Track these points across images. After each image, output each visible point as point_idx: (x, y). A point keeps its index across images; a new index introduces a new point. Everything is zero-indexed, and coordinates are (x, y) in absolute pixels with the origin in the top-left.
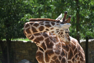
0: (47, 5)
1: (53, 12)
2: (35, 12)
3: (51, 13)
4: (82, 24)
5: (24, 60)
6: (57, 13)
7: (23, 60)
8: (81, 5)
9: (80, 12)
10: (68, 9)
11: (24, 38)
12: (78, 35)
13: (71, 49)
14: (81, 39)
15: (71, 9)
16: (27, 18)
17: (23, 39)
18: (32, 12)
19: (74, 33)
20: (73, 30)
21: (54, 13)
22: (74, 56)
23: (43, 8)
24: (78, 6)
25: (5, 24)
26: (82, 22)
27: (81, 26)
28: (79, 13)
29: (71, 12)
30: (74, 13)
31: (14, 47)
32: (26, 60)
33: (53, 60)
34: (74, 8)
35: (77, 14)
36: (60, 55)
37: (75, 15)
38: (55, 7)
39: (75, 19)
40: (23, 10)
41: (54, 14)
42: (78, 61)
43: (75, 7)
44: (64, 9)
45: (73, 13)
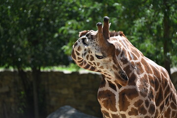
0: (108, 4)
1: (119, 16)
2: (85, 17)
3: (115, 19)
4: (174, 38)
5: (66, 106)
6: (127, 17)
7: (63, 108)
8: (173, 3)
9: (171, 15)
10: (148, 11)
11: (64, 66)
12: (167, 60)
13: (162, 86)
14: (172, 67)
15: (153, 10)
16: (71, 28)
17: (63, 68)
18: (80, 17)
19: (160, 55)
20: (158, 50)
21: (122, 18)
22: (164, 100)
23: (100, 9)
24: (166, 4)
25: (29, 40)
26: (174, 35)
27: (173, 41)
28: (169, 17)
29: (154, 16)
30: (159, 17)
31: (46, 83)
32: (69, 107)
33: (135, 108)
34: (160, 9)
35: (164, 21)
36: (147, 98)
37: (161, 22)
38: (123, 7)
39: (162, 28)
40: (62, 14)
41: (121, 21)
42: (168, 108)
43: (162, 6)
44: (140, 11)
45: (157, 19)
